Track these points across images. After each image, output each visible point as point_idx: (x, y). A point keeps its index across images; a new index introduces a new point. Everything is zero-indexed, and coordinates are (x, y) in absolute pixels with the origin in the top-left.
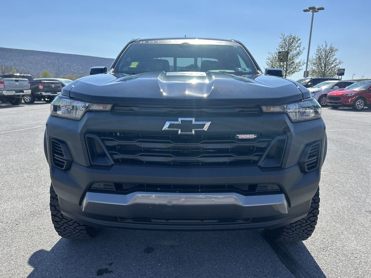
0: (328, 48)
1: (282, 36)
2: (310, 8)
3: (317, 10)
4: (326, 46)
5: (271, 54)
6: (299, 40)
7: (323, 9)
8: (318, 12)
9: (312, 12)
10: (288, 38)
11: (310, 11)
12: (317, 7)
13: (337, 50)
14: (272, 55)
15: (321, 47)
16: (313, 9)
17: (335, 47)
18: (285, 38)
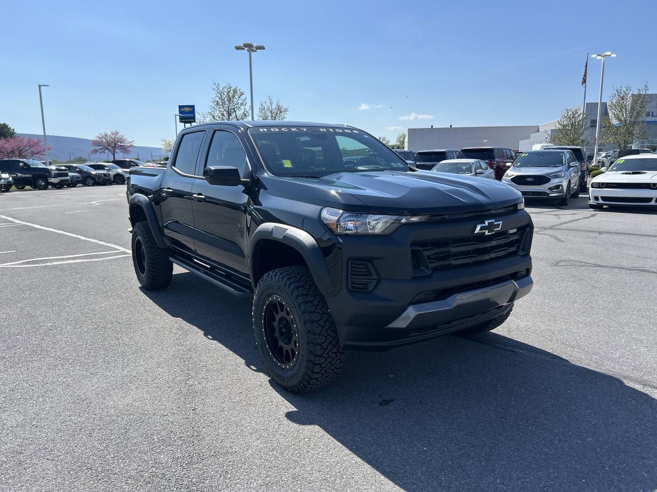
0: (274, 107)
1: (214, 87)
2: (246, 45)
3: (255, 49)
4: (271, 103)
5: (201, 114)
6: (243, 94)
7: (262, 48)
8: (256, 51)
9: (248, 51)
10: (225, 89)
11: (244, 49)
12: (255, 45)
13: (286, 110)
14: (203, 116)
15: (264, 105)
16: (249, 47)
17: (284, 106)
18: (221, 89)
